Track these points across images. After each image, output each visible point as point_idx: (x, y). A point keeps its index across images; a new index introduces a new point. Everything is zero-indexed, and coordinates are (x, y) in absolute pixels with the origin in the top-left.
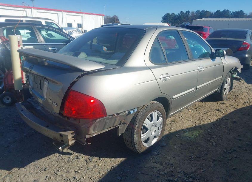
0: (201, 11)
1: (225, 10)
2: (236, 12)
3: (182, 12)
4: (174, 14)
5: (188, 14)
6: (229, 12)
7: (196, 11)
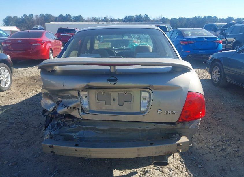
0: (44, 15)
1: (67, 15)
2: (76, 16)
3: (25, 15)
4: (16, 17)
5: (32, 17)
6: (70, 17)
7: (40, 15)
